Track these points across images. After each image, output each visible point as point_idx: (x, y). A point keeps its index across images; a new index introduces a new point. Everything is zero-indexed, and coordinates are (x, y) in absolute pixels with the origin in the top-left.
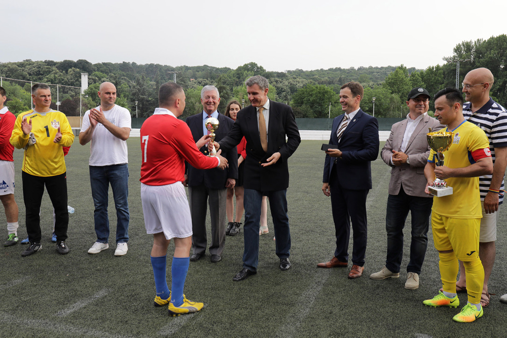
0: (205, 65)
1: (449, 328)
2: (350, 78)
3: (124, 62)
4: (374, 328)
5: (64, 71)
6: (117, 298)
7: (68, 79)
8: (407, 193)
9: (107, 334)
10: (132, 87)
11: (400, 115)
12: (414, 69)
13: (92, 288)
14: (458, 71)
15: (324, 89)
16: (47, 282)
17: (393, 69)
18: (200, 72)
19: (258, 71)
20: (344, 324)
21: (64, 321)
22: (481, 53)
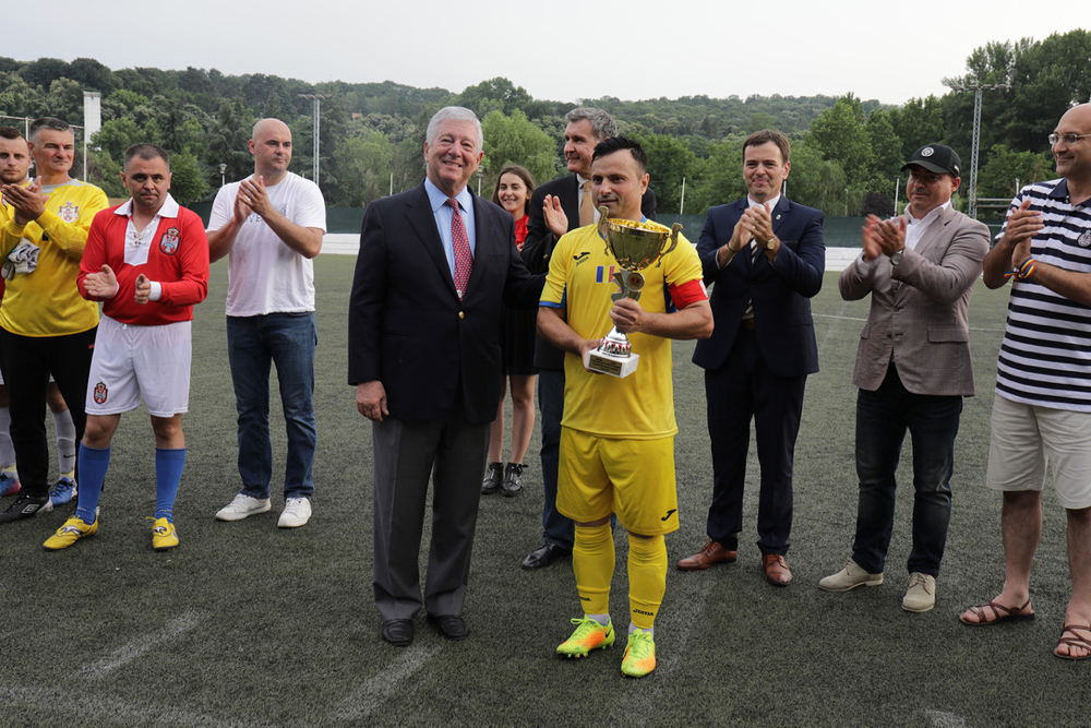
0: (387, 82)
1: (999, 697)
2: (730, 120)
3: (189, 68)
4: (832, 699)
5: (40, 86)
6: (223, 634)
7: (49, 104)
8: (909, 389)
9: (208, 718)
10: (210, 130)
11: (843, 209)
12: (876, 103)
13: (159, 610)
14: (978, 110)
15: (669, 146)
16: (46, 597)
17: (830, 102)
18: (375, 98)
19: (515, 99)
20: (763, 691)
21: (101, 688)
22: (1028, 71)
